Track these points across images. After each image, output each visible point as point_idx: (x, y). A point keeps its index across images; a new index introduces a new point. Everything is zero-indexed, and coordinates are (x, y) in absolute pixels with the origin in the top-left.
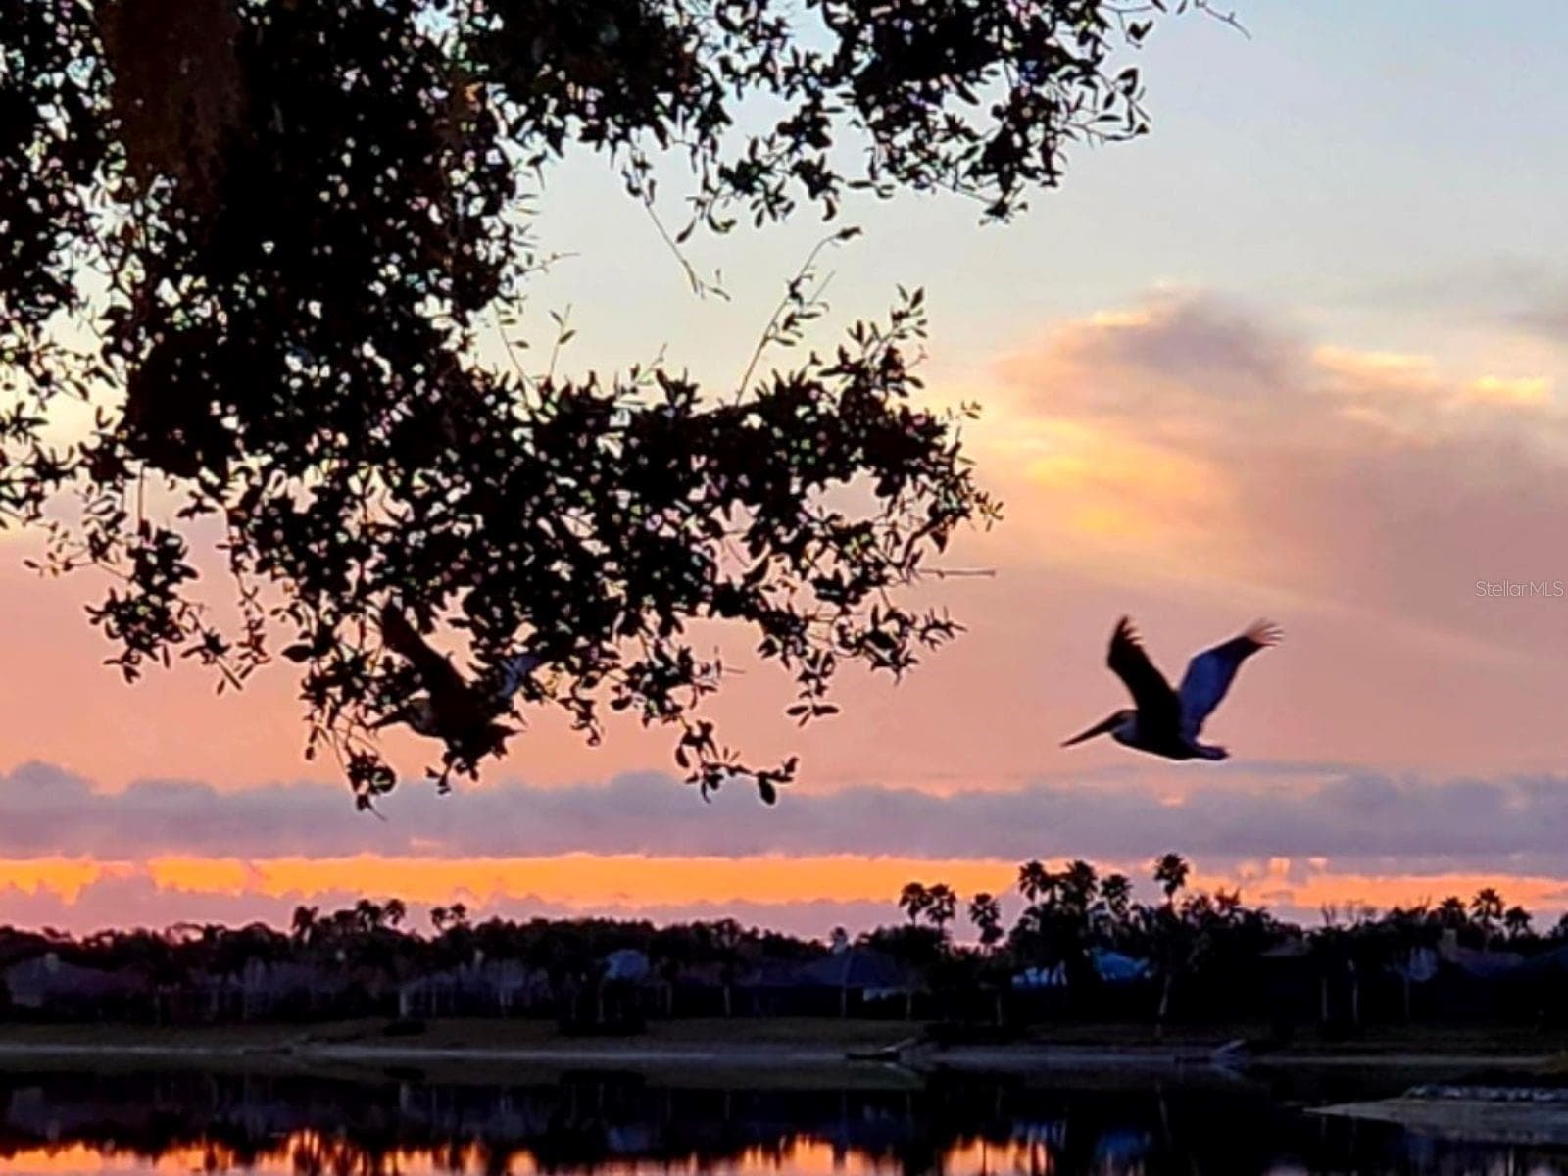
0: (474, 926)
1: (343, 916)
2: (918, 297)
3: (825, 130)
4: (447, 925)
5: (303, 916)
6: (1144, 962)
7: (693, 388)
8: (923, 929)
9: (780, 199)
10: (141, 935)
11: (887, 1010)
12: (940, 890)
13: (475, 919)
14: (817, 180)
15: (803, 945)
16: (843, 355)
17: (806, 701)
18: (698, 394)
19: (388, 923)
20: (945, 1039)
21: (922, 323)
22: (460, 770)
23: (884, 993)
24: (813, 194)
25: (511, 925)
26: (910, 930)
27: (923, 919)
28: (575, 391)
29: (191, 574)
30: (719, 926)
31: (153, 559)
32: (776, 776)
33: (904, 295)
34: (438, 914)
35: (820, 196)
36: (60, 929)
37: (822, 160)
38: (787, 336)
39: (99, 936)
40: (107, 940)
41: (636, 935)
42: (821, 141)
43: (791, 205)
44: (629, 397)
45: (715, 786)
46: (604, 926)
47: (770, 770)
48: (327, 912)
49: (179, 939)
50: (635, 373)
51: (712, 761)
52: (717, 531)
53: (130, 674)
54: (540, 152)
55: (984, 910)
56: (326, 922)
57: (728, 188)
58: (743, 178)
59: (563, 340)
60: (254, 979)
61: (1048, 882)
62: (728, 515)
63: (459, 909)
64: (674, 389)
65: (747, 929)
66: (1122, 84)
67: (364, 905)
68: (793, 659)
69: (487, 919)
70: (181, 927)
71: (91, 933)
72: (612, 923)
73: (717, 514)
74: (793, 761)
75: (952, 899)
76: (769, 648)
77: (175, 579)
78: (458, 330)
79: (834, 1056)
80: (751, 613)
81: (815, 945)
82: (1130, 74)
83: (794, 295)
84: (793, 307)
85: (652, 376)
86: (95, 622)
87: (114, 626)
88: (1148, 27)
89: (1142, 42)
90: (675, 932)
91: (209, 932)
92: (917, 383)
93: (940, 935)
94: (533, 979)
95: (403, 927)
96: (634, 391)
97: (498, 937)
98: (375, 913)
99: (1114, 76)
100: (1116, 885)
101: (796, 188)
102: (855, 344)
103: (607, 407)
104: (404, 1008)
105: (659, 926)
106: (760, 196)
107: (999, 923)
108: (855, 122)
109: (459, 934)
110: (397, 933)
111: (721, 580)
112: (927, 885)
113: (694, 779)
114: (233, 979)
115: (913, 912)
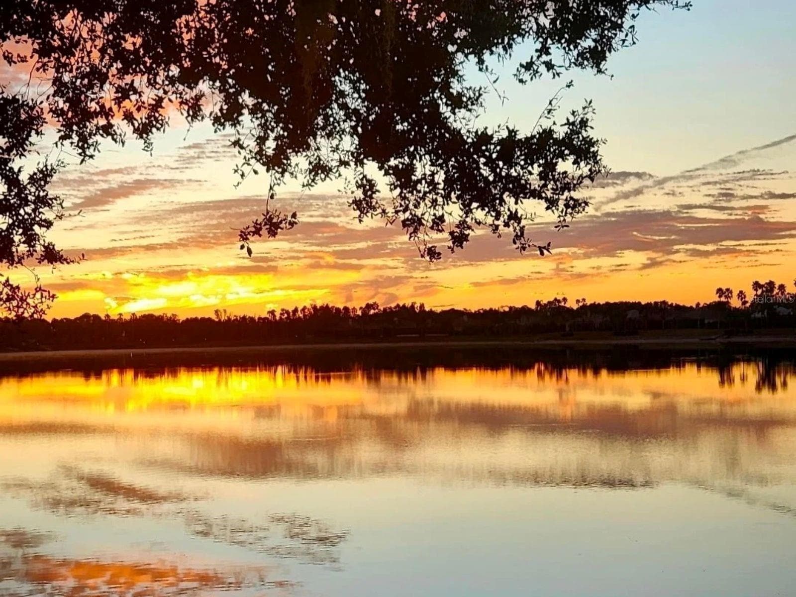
0: (588, 304)
1: (549, 302)
2: (591, 102)
3: (550, 51)
4: (581, 304)
5: (538, 303)
6: (790, 310)
7: (517, 131)
8: (723, 302)
9: (537, 72)
10: (491, 310)
11: (712, 326)
12: (728, 290)
13: (588, 302)
14: (549, 66)
15: (687, 307)
16: (568, 120)
17: (560, 224)
18: (518, 133)
19: (562, 304)
20: (730, 334)
21: (594, 109)
22: (457, 246)
23: (711, 321)
24: (548, 70)
25: (599, 304)
26: (720, 303)
27: (723, 299)
28: (479, 133)
29: (379, 191)
30: (661, 302)
31: (368, 187)
32: (544, 248)
33: (586, 101)
34: (578, 301)
35: (551, 71)
36: (468, 309)
37: (551, 60)
38: (549, 116)
39: (479, 311)
40: (481, 311)
41: (637, 306)
42: (548, 53)
43: (541, 74)
44: (497, 134)
45: (524, 250)
46: (626, 303)
47: (542, 246)
48: (545, 302)
49: (501, 310)
50: (499, 126)
51: (523, 242)
52: (531, 173)
53: (360, 221)
54: (462, 60)
55: (741, 295)
56: (545, 304)
57: (523, 70)
58: (528, 66)
59: (477, 117)
60: (524, 321)
61: (761, 286)
62: (533, 168)
63: (584, 300)
64: (510, 132)
65: (670, 303)
66: (630, 30)
67: (556, 299)
68: (555, 211)
69: (592, 302)
70: (502, 307)
71: (477, 310)
72: (629, 302)
73: (530, 168)
74: (550, 243)
75: (731, 292)
76: (548, 208)
77: (374, 193)
78: (453, 116)
79: (697, 340)
80: (540, 198)
81: (691, 307)
82: (633, 27)
83: (550, 103)
84: (550, 107)
85: (505, 127)
86: (349, 206)
87: (355, 207)
88: (638, 15)
89: (636, 19)
90: (648, 305)
91: (511, 308)
92: (592, 128)
93: (728, 302)
94: (605, 319)
95: (568, 305)
96: (499, 132)
97: (595, 307)
98: (559, 301)
99: (627, 28)
100: (782, 287)
101: (543, 69)
102: (572, 116)
103: (492, 137)
104: (567, 329)
105: (643, 303)
106: (531, 71)
107: (747, 299)
108: (558, 47)
109: (584, 306)
110: (565, 307)
111: (532, 188)
112: (724, 289)
113: (518, 248)
114: (518, 322)
115: (720, 297)
